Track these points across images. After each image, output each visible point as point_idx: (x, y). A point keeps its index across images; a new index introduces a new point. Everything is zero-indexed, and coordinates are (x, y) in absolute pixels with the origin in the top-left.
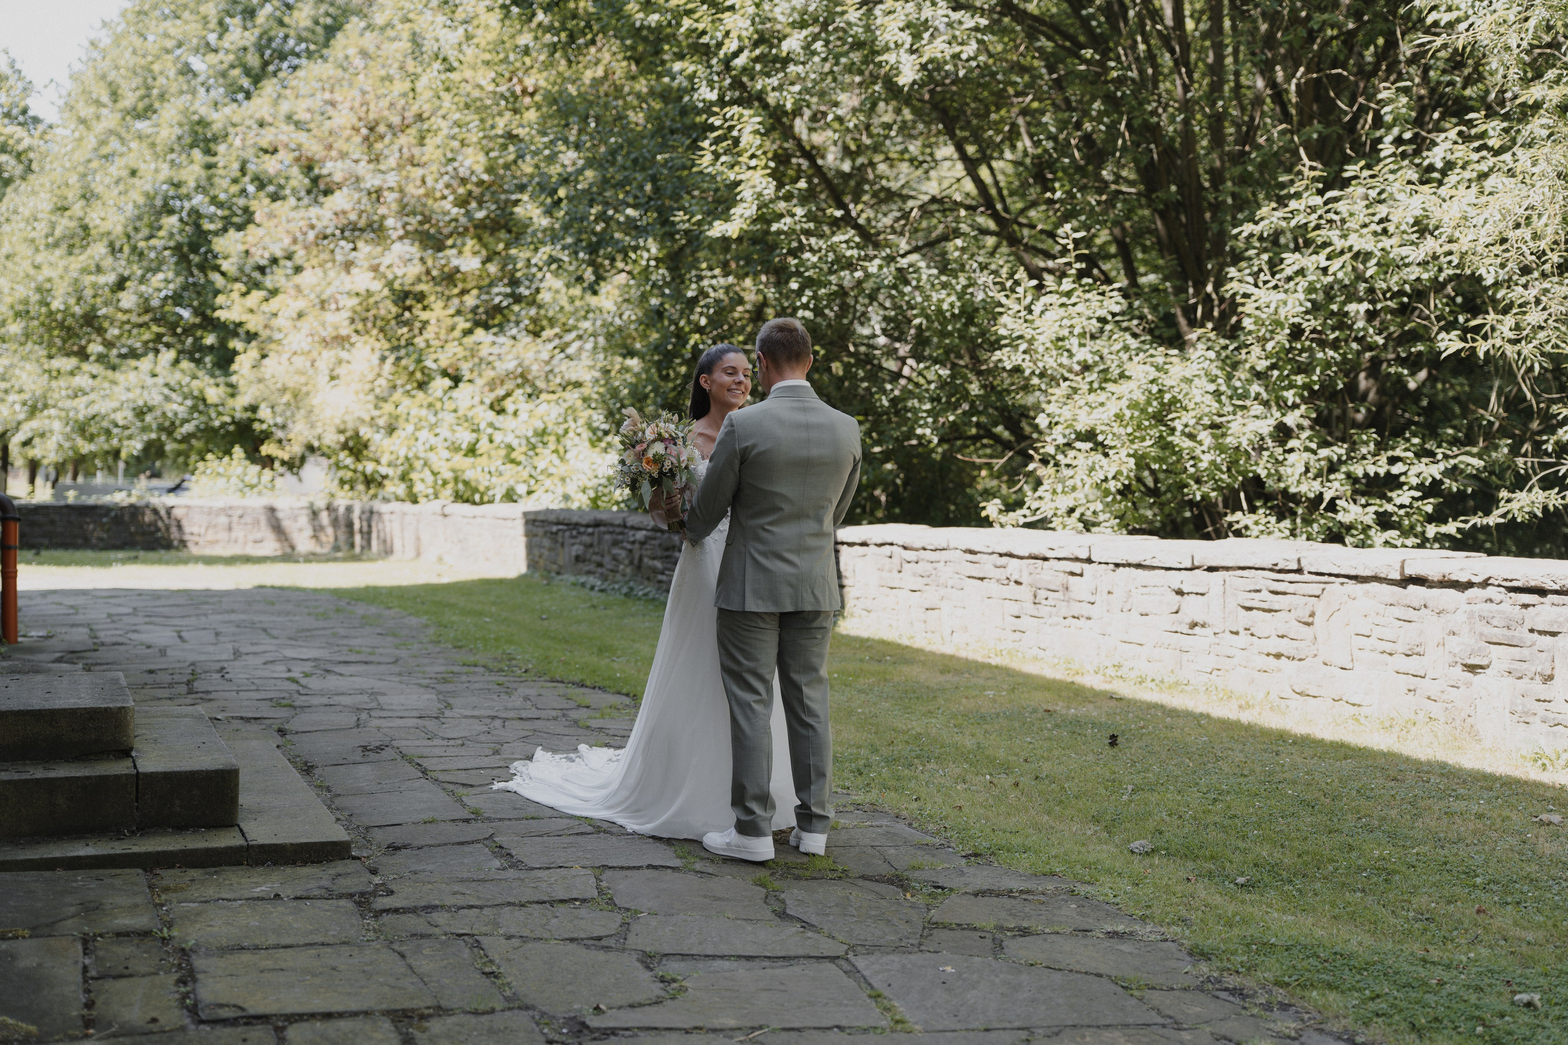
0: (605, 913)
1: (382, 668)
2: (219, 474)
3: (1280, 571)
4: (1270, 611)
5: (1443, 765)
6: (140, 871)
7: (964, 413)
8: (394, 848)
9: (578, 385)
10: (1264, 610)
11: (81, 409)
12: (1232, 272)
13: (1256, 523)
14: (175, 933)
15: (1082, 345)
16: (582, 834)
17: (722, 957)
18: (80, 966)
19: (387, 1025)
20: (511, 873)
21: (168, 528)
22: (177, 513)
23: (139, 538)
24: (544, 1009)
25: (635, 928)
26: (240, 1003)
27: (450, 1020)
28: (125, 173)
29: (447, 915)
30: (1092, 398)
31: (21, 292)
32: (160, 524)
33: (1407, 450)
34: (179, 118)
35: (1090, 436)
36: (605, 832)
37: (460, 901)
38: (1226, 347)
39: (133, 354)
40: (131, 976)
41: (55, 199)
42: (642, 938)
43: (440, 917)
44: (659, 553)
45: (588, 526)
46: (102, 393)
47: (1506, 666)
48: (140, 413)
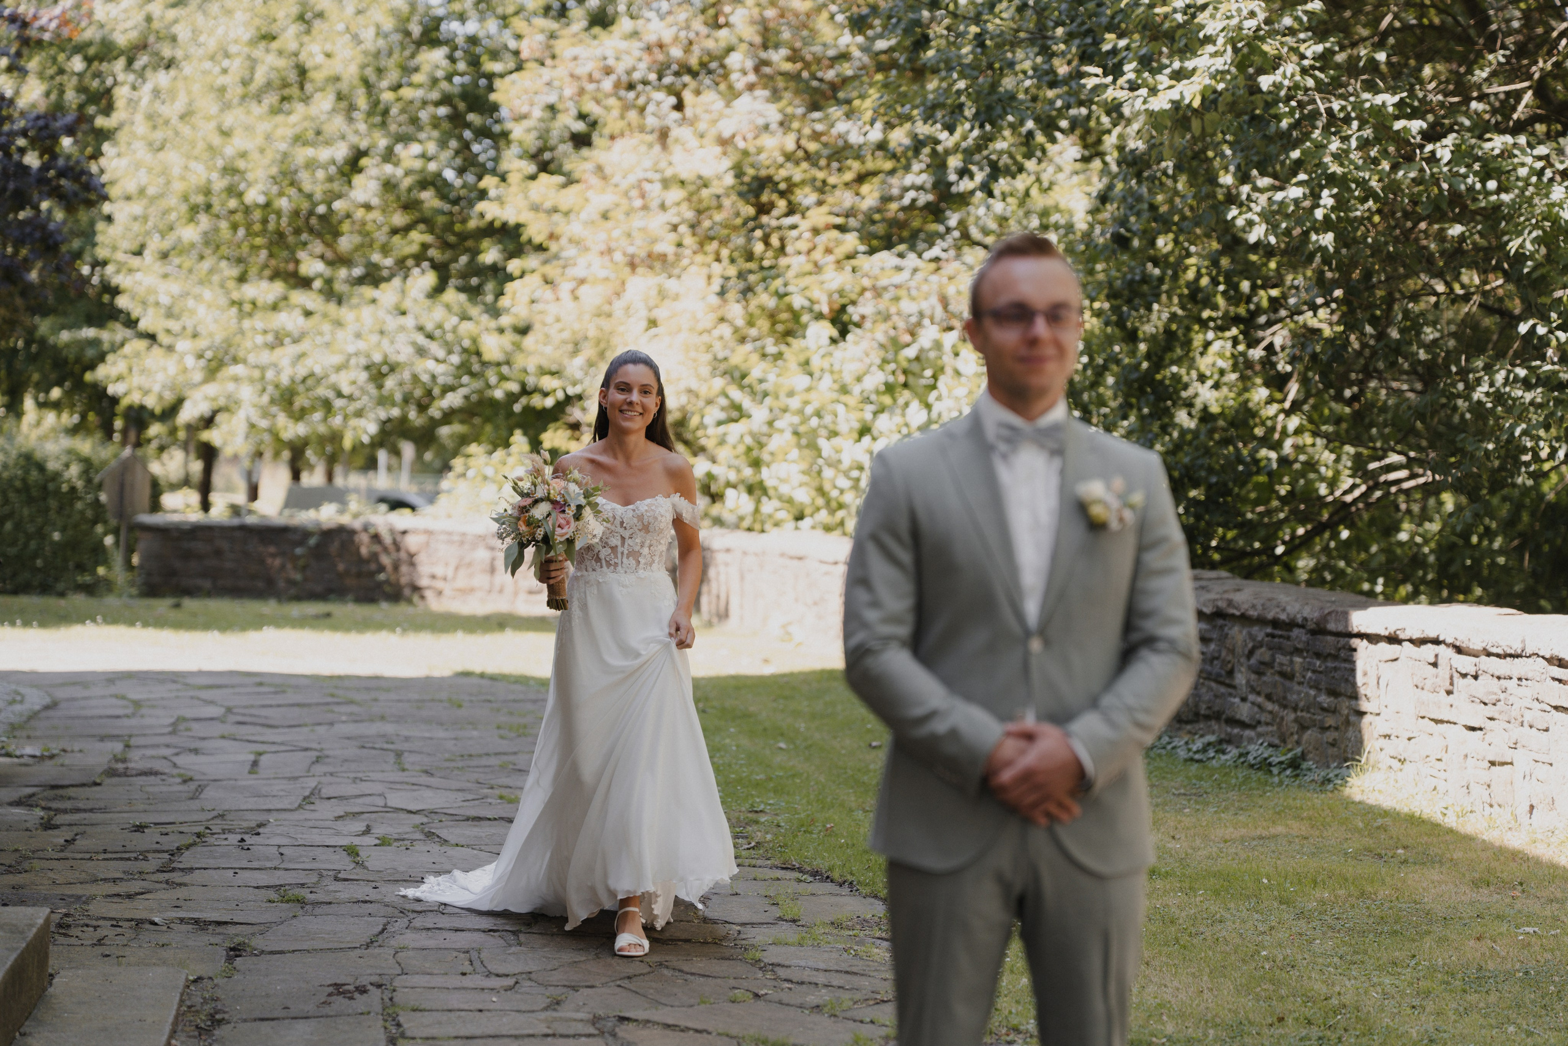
2: (485, 478)
11: (286, 366)
21: (395, 567)
22: (412, 542)
23: (350, 582)
31: (200, 173)
32: (385, 560)
39: (373, 277)
41: (257, 22)
46: (319, 340)
48: (378, 373)
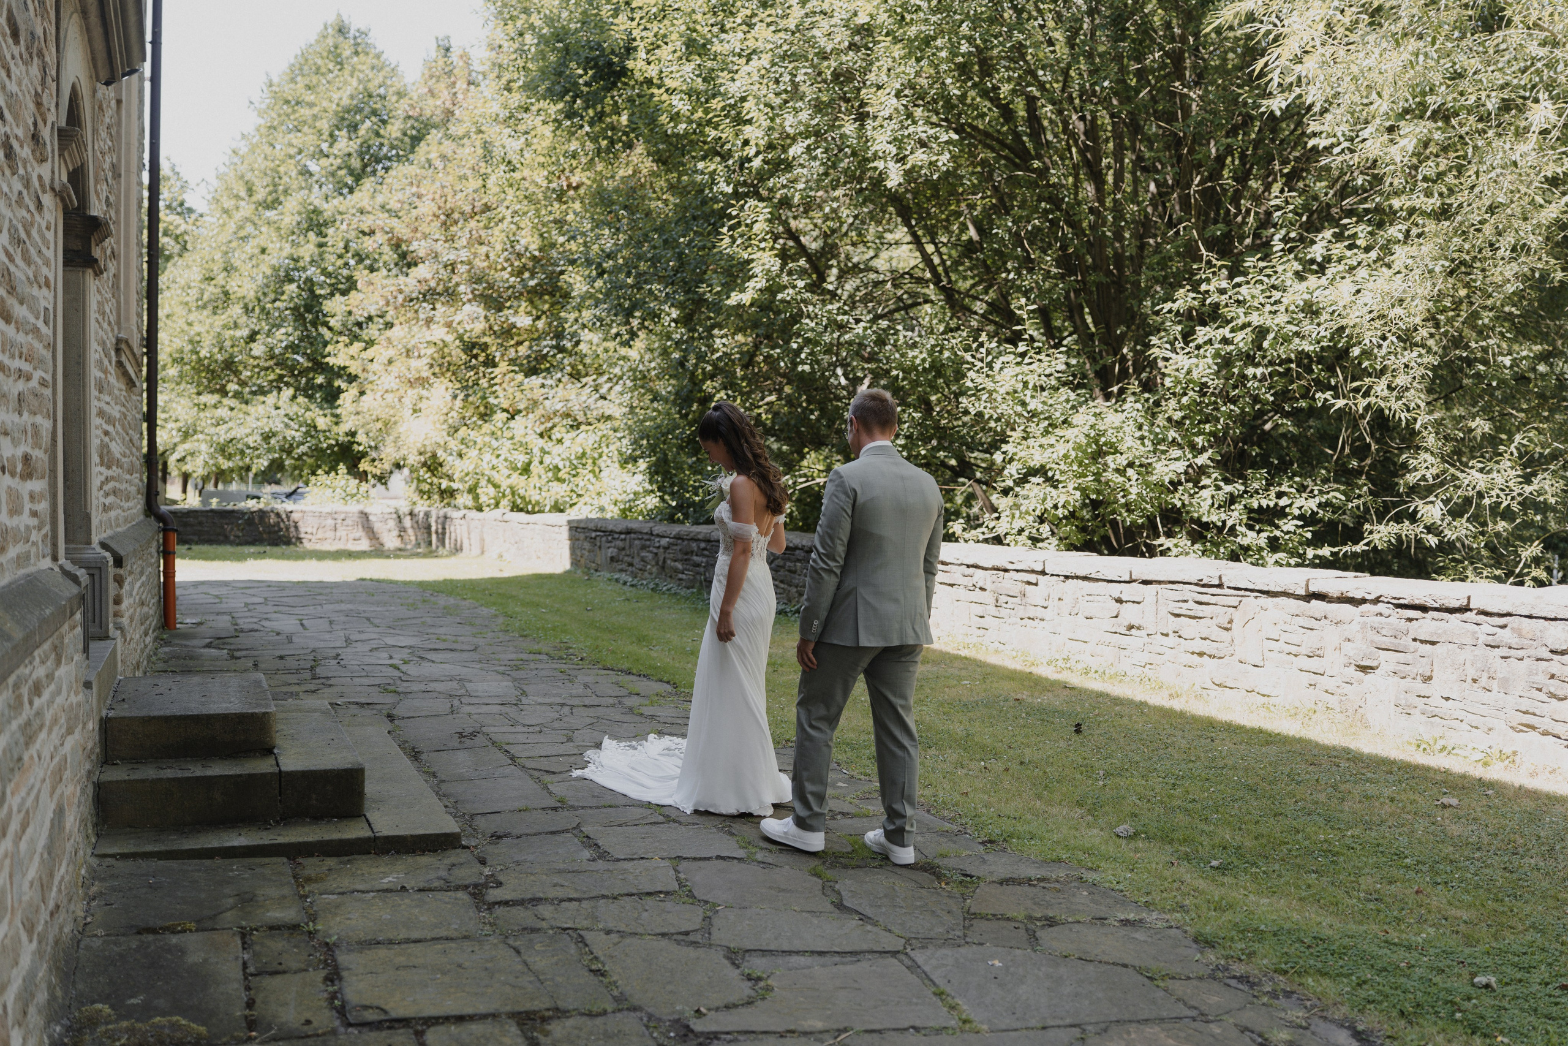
0: (688, 906)
1: (465, 655)
2: (327, 485)
3: (1204, 586)
4: (1195, 618)
5: (1347, 751)
6: (285, 860)
7: (933, 448)
8: (497, 837)
9: (609, 418)
10: (1190, 617)
11: (222, 434)
12: (1154, 340)
13: (1176, 546)
14: (319, 927)
15: (1033, 397)
16: (655, 823)
17: (797, 953)
18: (240, 962)
19: (514, 1029)
20: (601, 864)
21: (288, 529)
22: (295, 516)
23: (266, 536)
24: (650, 1010)
25: (716, 921)
26: (381, 1003)
27: (570, 1023)
28: (257, 251)
29: (551, 908)
30: (1044, 441)
31: (178, 343)
32: (282, 525)
33: (1291, 486)
34: (299, 208)
35: (1041, 471)
36: (675, 821)
37: (560, 893)
38: (1147, 400)
39: (262, 391)
40: (284, 972)
41: (204, 272)
42: (724, 934)
43: (545, 910)
44: (680, 556)
45: (621, 533)
46: (238, 421)
47: (1392, 668)
48: (267, 437)
